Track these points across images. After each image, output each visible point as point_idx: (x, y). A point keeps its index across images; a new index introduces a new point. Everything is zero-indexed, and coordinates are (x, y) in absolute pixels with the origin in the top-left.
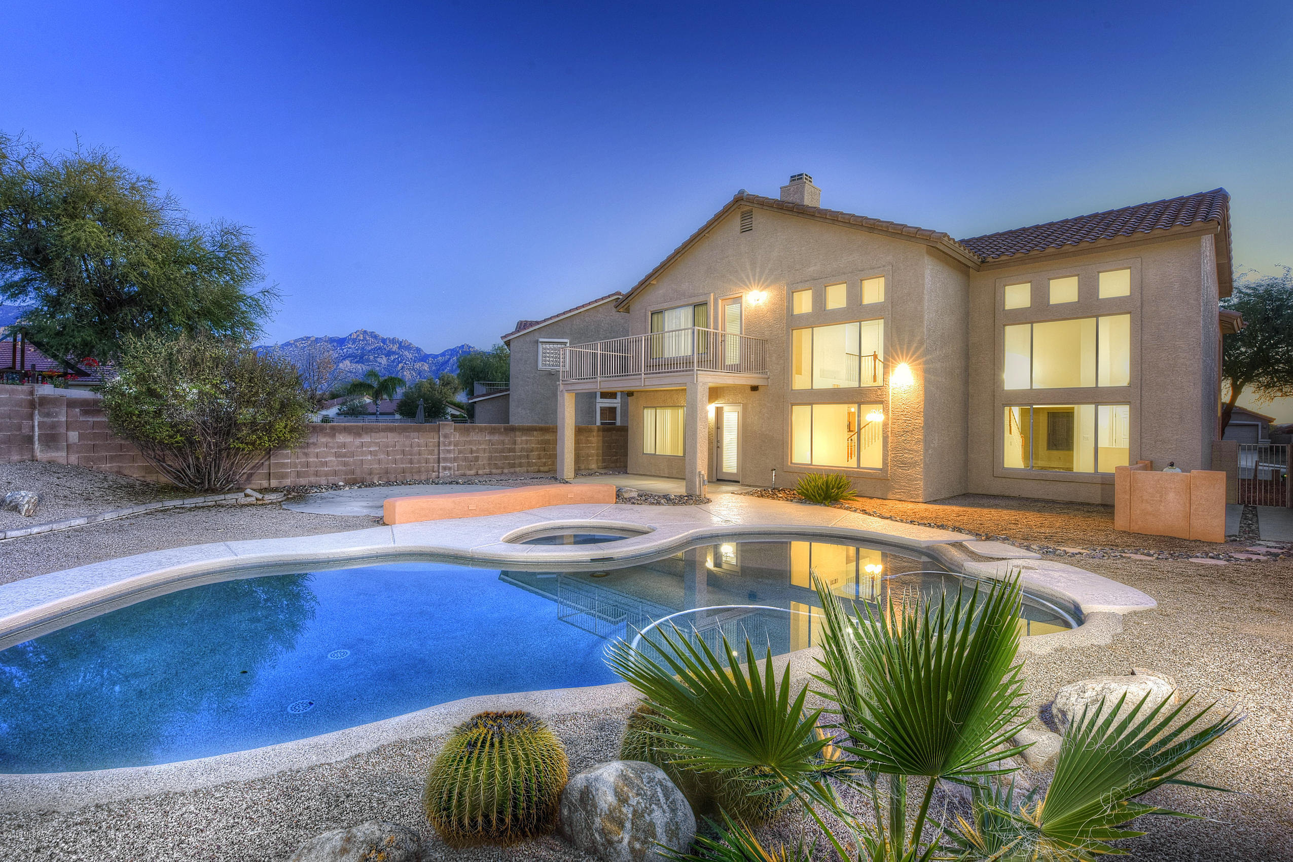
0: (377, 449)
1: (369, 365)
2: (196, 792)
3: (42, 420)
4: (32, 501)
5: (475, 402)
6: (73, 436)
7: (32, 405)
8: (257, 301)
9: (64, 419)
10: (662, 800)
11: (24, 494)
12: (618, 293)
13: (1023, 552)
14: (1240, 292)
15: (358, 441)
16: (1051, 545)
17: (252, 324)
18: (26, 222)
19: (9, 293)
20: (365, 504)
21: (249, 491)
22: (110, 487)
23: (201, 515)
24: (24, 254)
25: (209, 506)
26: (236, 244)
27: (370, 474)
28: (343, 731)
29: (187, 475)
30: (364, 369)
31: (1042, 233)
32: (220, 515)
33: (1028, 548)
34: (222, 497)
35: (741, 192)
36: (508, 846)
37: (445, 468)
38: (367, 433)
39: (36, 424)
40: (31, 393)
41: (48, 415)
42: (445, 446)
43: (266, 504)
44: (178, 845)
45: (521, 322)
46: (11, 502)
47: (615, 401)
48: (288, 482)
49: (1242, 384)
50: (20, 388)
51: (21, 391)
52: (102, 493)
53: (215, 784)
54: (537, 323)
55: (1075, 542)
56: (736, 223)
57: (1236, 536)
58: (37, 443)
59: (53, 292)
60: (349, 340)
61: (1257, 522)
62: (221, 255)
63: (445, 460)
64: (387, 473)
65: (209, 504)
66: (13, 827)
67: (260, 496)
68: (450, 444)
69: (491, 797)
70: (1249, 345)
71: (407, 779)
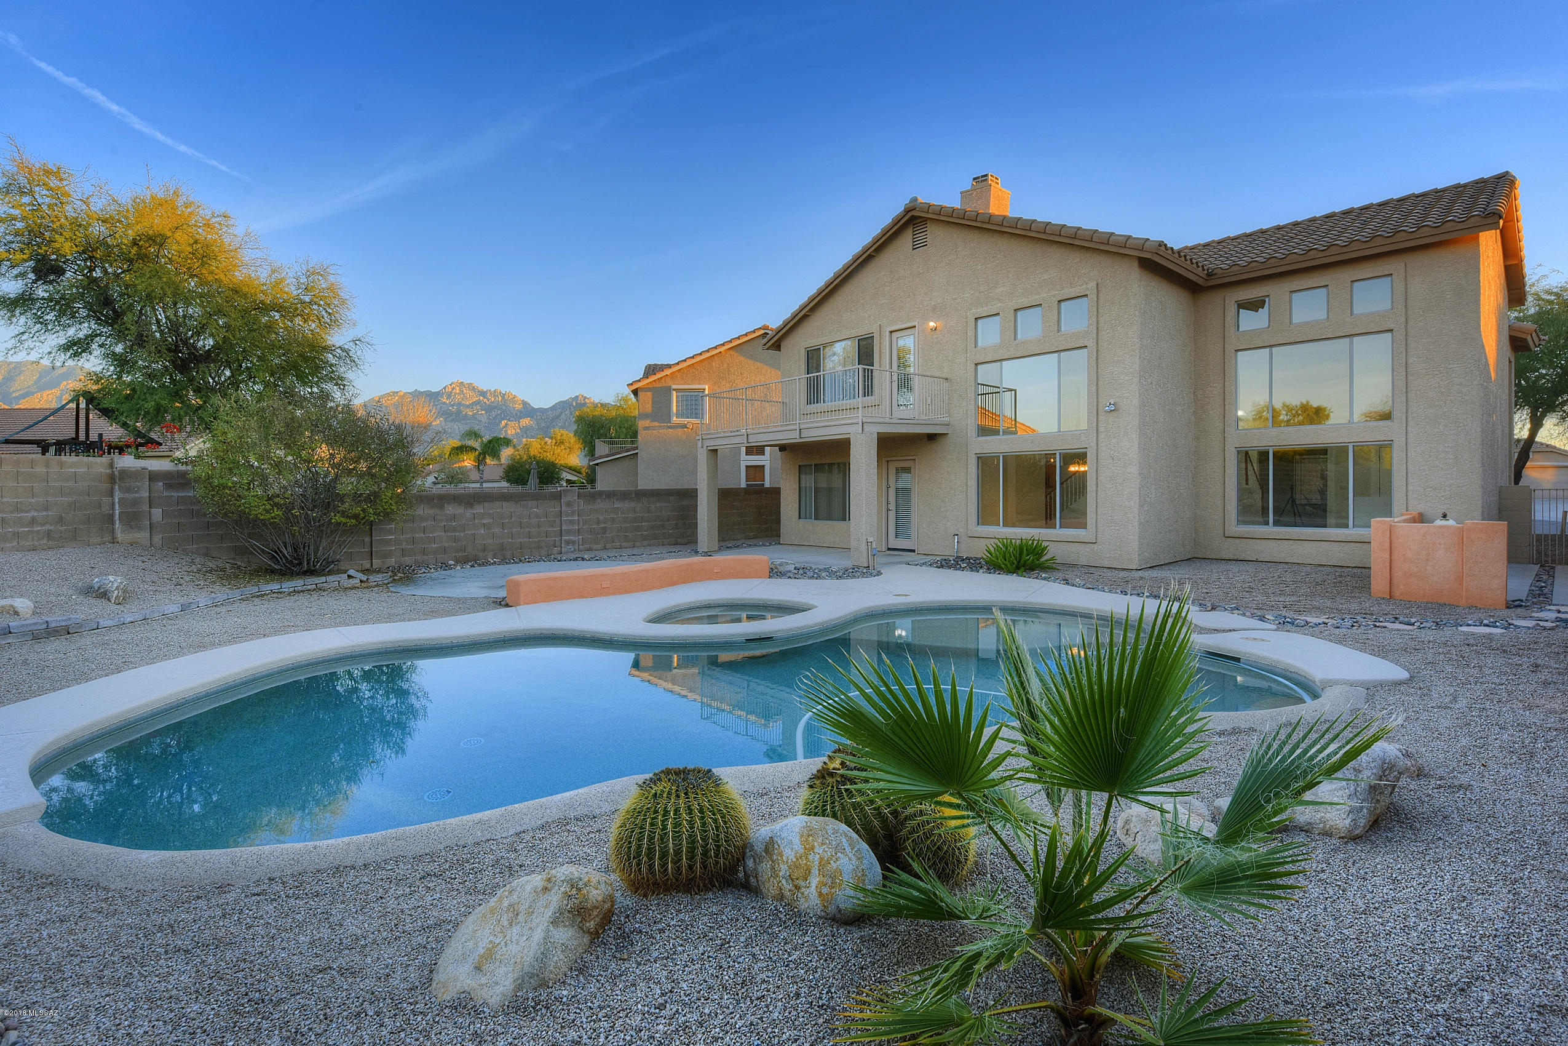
0: (491, 521)
1: (466, 424)
2: (365, 865)
3: (122, 496)
4: (122, 586)
5: (597, 464)
6: (157, 513)
7: (112, 479)
8: (347, 351)
9: (145, 494)
10: (848, 849)
11: (113, 580)
12: (765, 327)
13: (1255, 623)
14: (1539, 299)
15: (469, 513)
16: (1290, 614)
17: (342, 379)
18: (91, 270)
19: (71, 351)
20: (482, 584)
21: (352, 572)
22: (199, 571)
23: (303, 599)
24: (89, 306)
25: (309, 590)
26: (323, 286)
27: (484, 551)
28: (506, 808)
29: (284, 555)
30: (461, 428)
31: (1284, 236)
32: (322, 599)
33: (1262, 619)
34: (323, 579)
35: (915, 200)
36: (696, 894)
37: (568, 542)
38: (479, 502)
39: (117, 501)
40: (111, 465)
41: (128, 490)
42: (568, 516)
43: (371, 587)
44: (361, 910)
45: (650, 365)
46: (99, 588)
47: (761, 457)
48: (392, 561)
49: (1543, 415)
50: (98, 460)
51: (98, 463)
52: (191, 577)
53: (384, 858)
54: (669, 366)
55: (1320, 610)
56: (907, 238)
57: (1522, 601)
58: (117, 522)
59: (119, 349)
60: (443, 394)
61: (1552, 584)
62: (307, 299)
63: (569, 532)
64: (502, 549)
65: (309, 587)
66: (192, 898)
67: (364, 578)
68: (573, 513)
69: (680, 844)
70: (1551, 365)
71: (577, 851)
